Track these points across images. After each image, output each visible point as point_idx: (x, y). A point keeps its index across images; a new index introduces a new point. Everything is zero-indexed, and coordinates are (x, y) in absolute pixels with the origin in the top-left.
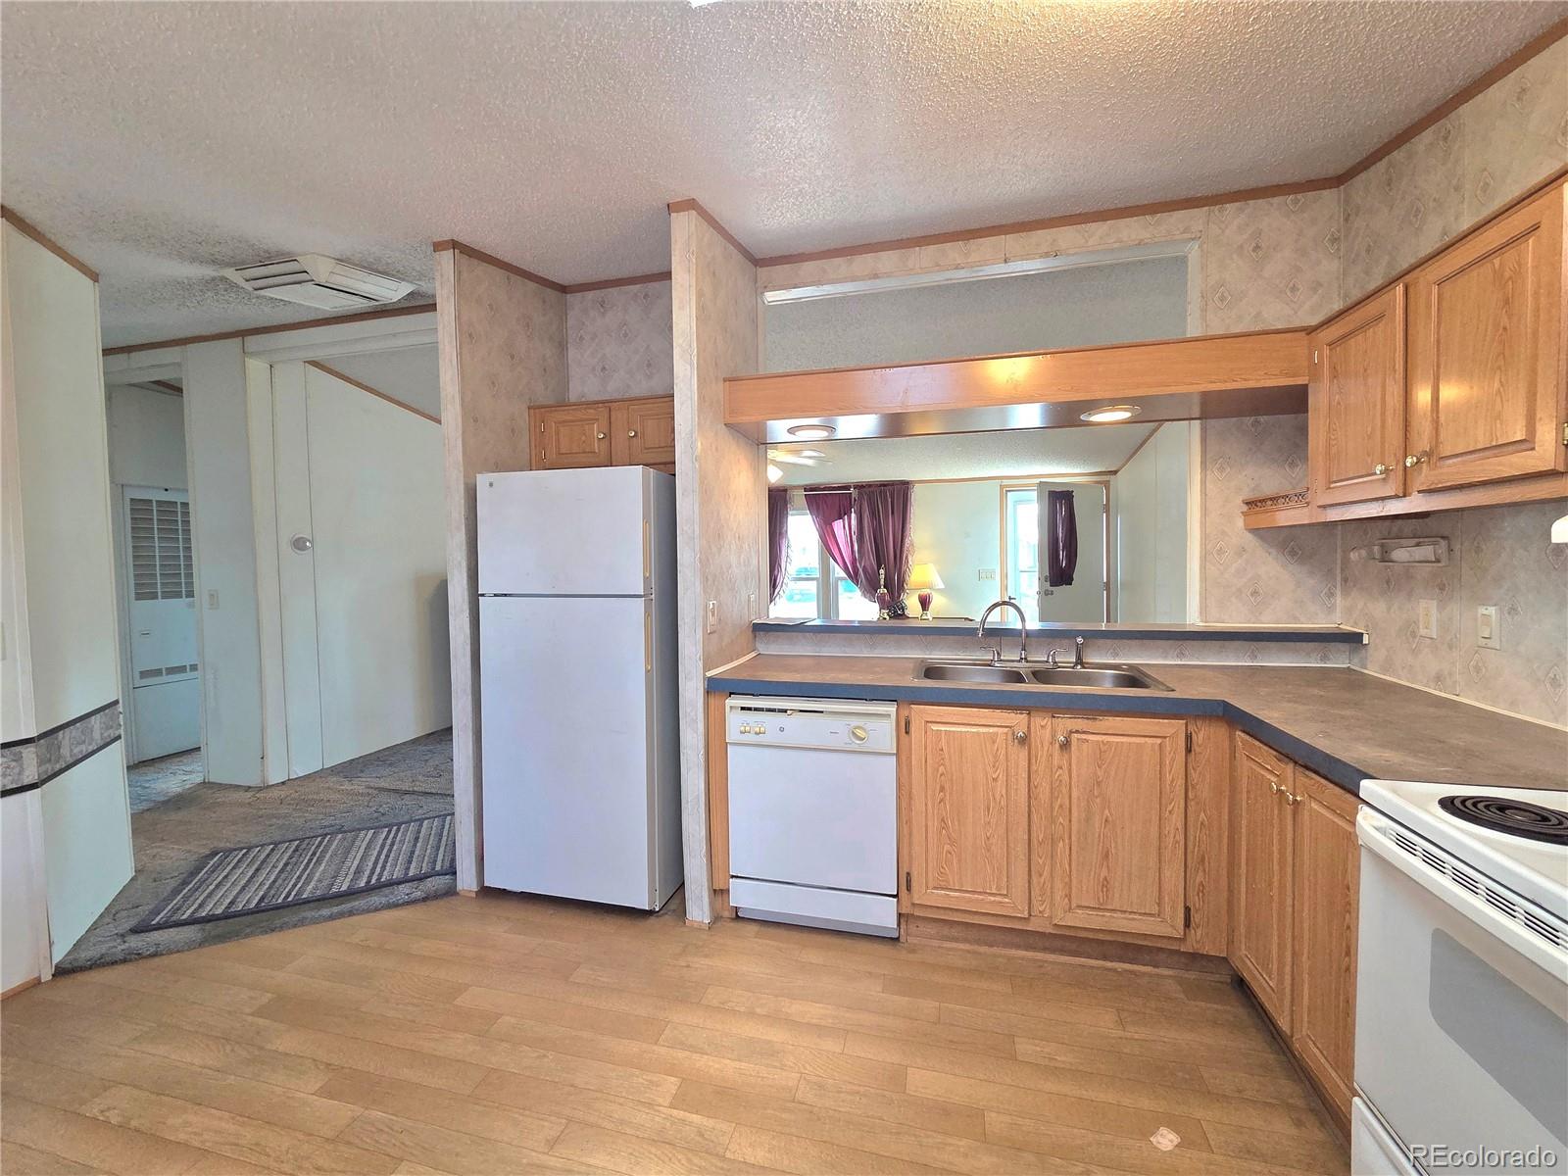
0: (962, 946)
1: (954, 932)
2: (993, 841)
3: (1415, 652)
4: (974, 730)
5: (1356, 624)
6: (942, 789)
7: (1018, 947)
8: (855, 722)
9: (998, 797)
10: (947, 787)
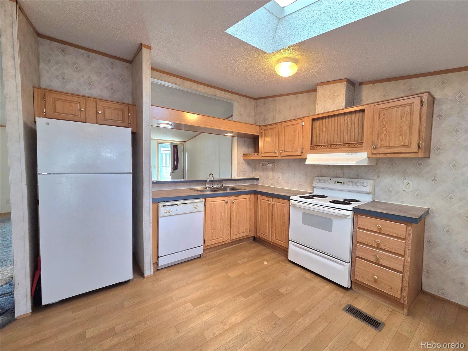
0: (213, 252)
1: (212, 250)
2: (221, 226)
3: (268, 180)
4: (218, 202)
5: (257, 177)
6: (212, 217)
7: (223, 248)
8: (195, 204)
9: (222, 216)
10: (213, 216)
